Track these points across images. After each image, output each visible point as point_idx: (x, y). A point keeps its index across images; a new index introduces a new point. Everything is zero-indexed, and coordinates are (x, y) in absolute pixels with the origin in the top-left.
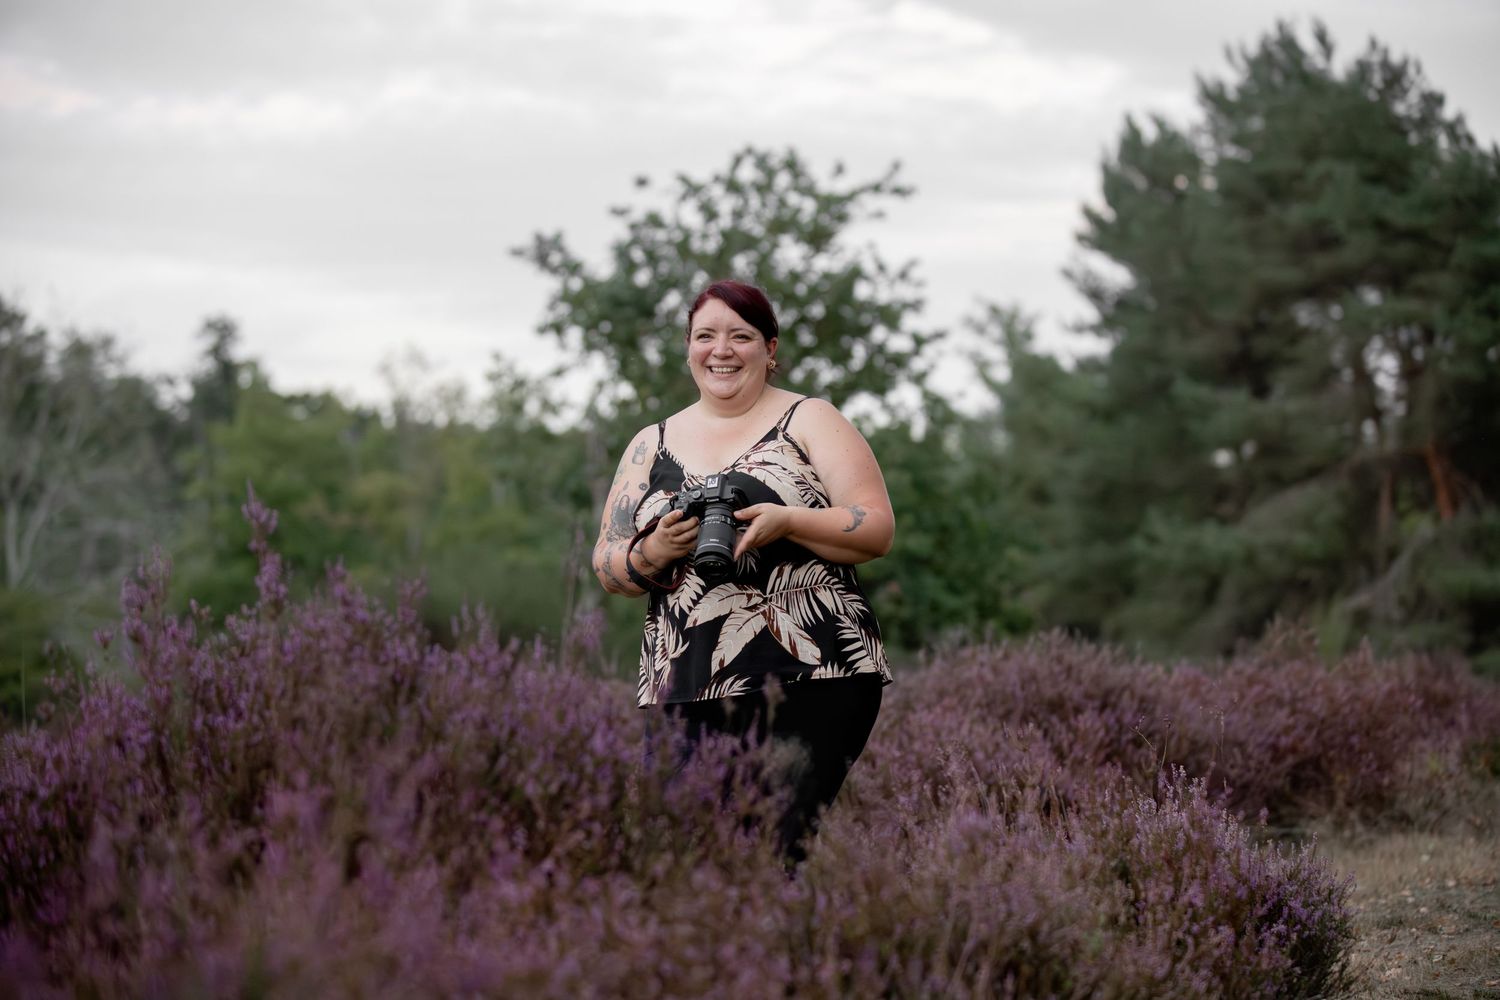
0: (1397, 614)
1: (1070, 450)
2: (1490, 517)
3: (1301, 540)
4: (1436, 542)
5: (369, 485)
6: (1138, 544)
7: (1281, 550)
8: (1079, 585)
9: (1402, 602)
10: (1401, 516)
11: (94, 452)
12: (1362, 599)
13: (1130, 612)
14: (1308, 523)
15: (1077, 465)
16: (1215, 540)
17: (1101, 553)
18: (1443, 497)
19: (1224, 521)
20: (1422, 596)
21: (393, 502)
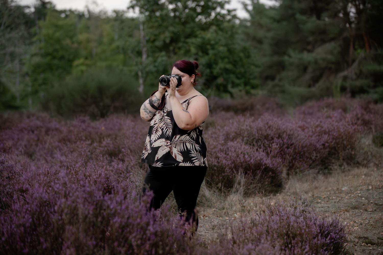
0: (354, 77)
1: (269, 30)
2: (380, 52)
3: (330, 57)
4: (365, 58)
5: (82, 37)
6: (286, 58)
7: (324, 60)
8: (270, 67)
9: (356, 74)
10: (355, 49)
11: (9, 29)
12: (345, 73)
13: (284, 74)
14: (331, 53)
15: (270, 35)
16: (307, 57)
17: (276, 58)
18: (367, 46)
19: (309, 51)
20: (361, 71)
21: (88, 41)
